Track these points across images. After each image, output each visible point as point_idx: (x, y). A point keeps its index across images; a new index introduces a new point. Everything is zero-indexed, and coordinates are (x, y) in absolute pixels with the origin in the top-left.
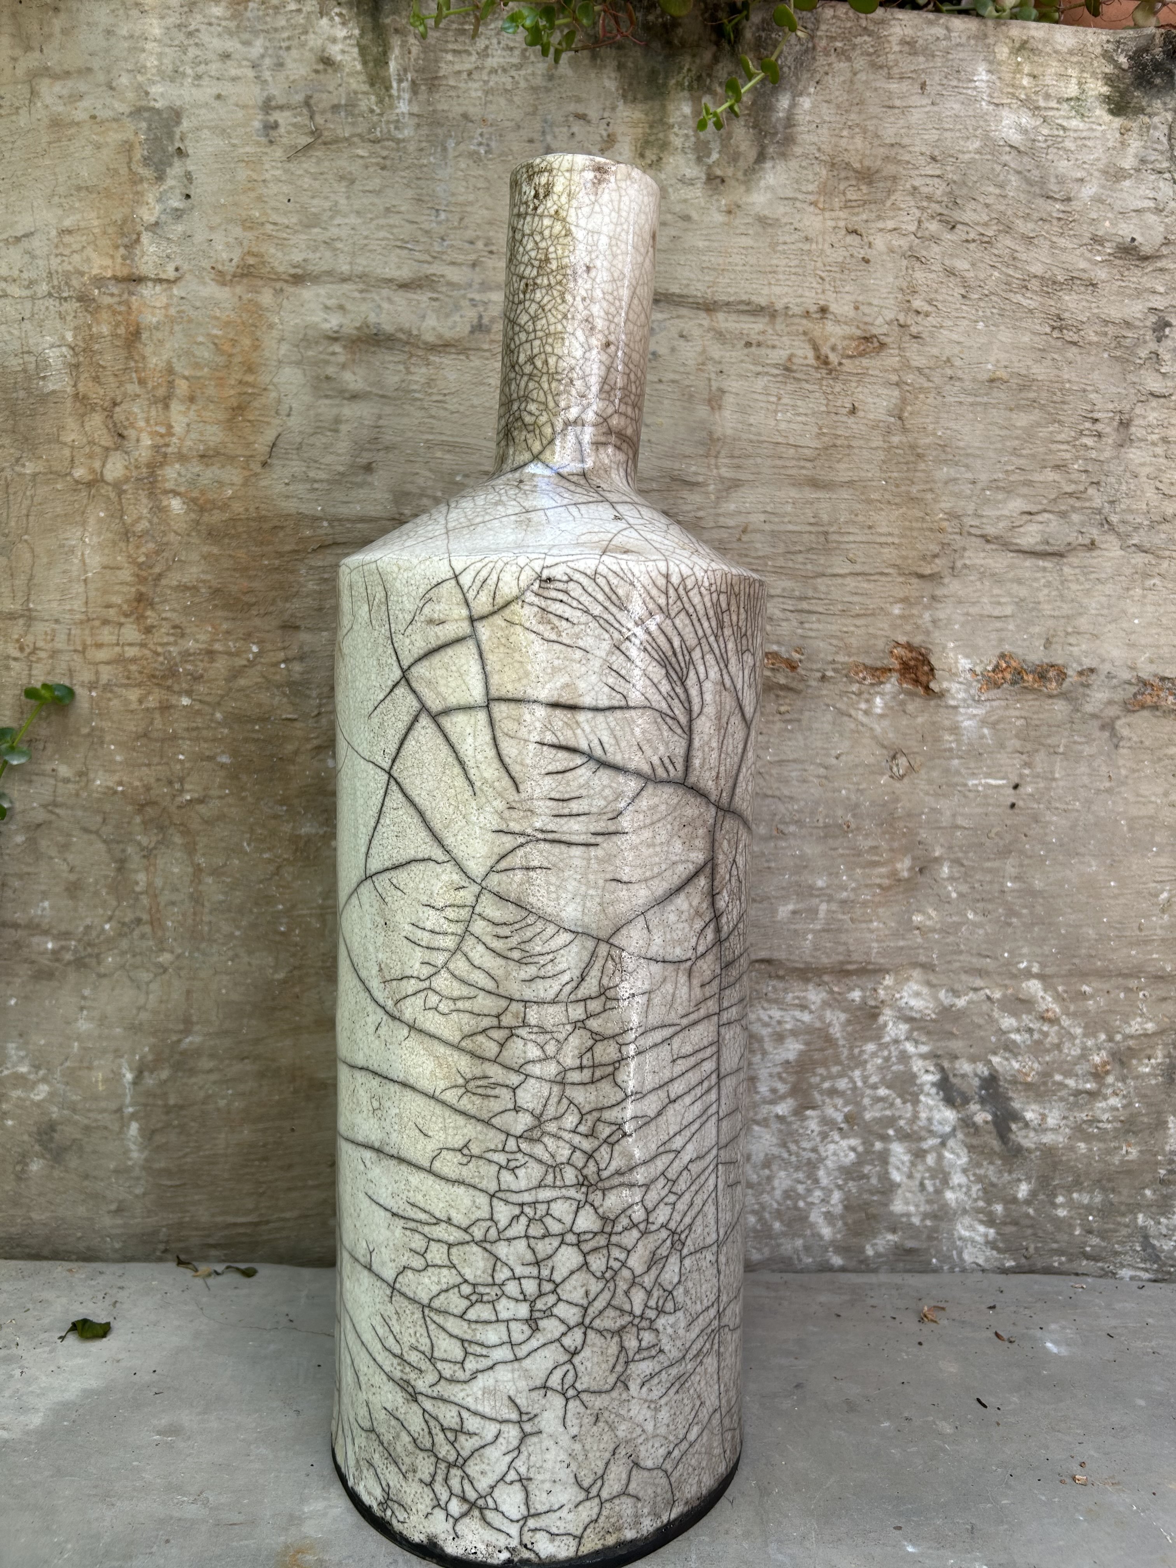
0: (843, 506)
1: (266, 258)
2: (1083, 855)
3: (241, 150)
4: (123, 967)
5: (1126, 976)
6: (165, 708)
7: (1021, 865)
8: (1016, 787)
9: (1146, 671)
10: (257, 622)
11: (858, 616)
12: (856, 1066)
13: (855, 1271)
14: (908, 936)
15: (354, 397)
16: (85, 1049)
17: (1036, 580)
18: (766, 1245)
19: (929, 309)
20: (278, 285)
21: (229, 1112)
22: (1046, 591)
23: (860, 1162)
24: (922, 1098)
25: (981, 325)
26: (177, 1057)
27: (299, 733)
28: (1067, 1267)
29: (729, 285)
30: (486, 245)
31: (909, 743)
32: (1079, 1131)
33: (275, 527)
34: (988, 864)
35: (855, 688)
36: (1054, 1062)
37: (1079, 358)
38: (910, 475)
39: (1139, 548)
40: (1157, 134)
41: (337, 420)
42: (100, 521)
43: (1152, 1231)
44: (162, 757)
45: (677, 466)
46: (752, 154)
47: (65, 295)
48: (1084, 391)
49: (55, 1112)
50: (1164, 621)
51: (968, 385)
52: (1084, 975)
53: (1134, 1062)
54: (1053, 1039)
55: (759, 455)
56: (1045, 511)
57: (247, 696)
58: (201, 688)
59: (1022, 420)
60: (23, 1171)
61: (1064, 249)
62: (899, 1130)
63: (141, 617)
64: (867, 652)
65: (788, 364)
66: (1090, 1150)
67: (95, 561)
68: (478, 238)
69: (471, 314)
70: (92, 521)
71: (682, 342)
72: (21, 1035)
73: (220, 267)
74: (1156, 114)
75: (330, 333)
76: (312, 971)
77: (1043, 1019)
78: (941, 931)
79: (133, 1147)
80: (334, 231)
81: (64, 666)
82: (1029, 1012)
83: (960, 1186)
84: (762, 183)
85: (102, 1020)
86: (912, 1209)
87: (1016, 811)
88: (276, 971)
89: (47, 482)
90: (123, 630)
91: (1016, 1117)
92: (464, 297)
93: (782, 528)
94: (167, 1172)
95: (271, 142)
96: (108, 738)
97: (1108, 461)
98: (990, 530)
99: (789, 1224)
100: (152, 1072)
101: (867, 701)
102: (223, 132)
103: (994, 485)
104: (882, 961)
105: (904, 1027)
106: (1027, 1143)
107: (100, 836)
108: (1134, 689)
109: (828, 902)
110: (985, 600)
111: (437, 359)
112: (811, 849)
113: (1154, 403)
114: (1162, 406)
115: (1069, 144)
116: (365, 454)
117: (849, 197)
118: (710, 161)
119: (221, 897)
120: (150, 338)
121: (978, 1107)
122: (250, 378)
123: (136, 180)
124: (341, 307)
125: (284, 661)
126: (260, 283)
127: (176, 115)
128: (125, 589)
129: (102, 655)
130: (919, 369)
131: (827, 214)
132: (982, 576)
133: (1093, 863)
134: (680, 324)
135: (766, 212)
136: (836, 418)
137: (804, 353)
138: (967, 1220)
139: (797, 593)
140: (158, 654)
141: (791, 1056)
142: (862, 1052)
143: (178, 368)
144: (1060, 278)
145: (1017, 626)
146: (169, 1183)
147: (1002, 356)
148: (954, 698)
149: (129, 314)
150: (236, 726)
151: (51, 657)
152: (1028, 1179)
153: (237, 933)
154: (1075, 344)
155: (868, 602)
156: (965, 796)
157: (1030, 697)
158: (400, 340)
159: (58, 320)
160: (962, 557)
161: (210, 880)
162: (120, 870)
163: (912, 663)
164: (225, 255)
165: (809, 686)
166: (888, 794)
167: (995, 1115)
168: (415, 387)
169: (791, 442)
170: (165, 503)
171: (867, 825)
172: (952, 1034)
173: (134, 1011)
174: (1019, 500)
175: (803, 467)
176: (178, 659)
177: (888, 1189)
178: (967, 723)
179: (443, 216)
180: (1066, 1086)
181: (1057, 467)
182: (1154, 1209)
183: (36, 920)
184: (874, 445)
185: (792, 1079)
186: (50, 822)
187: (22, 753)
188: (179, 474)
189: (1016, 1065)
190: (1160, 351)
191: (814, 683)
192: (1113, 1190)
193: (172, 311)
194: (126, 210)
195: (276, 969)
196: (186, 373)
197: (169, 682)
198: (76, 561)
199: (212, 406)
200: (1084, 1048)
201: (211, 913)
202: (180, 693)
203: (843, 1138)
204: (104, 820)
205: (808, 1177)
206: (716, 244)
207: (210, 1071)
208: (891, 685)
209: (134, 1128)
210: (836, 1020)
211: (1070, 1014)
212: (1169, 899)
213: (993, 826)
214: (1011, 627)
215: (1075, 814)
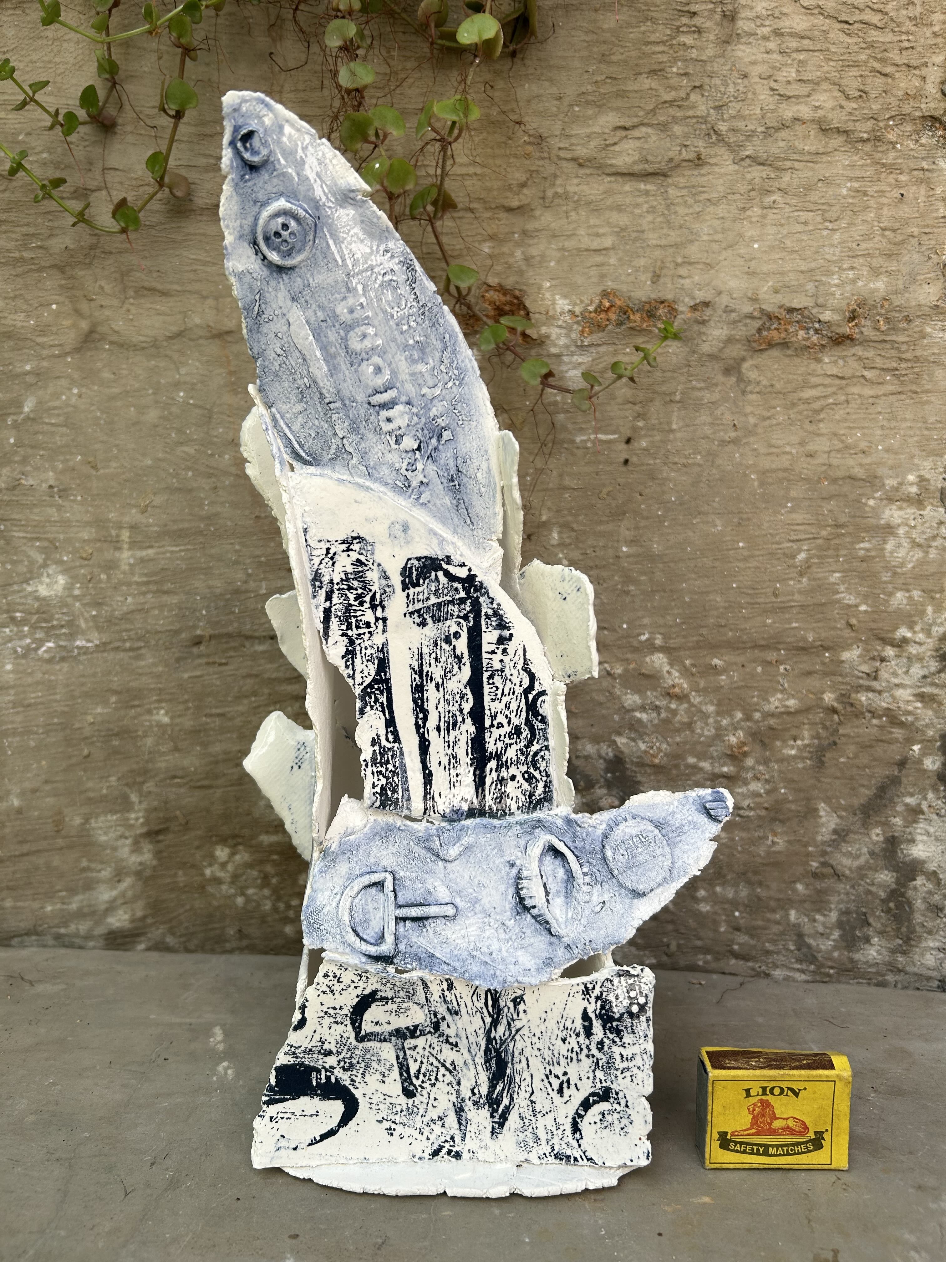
2: (706, 514)
5: (763, 648)
7: (637, 528)
8: (628, 441)
9: (771, 302)
17: (637, 205)
22: (650, 218)
28: (714, 965)
34: (601, 528)
36: (685, 743)
39: (756, 161)
43: (807, 929)
50: (788, 243)
52: (715, 647)
53: (778, 743)
54: (682, 717)
56: (642, 124)
77: (670, 695)
82: (654, 689)
87: (630, 468)
97: (711, 60)
98: (581, 152)
103: (583, 99)
108: (757, 324)
110: (582, 232)
121: (604, 791)
132: (577, 205)
133: (718, 522)
145: (620, 260)
148: (555, 345)
155: (455, 242)
156: (573, 454)
157: (639, 339)
160: (553, 185)
163: (506, 308)
174: (611, 114)
178: (571, 373)
180: (701, 769)
181: (653, 72)
182: (807, 905)
189: (643, 746)
192: (760, 884)
200: (719, 728)
211: (704, 691)
212: (807, 560)
213: (604, 485)
214: (613, 261)
215: (696, 469)
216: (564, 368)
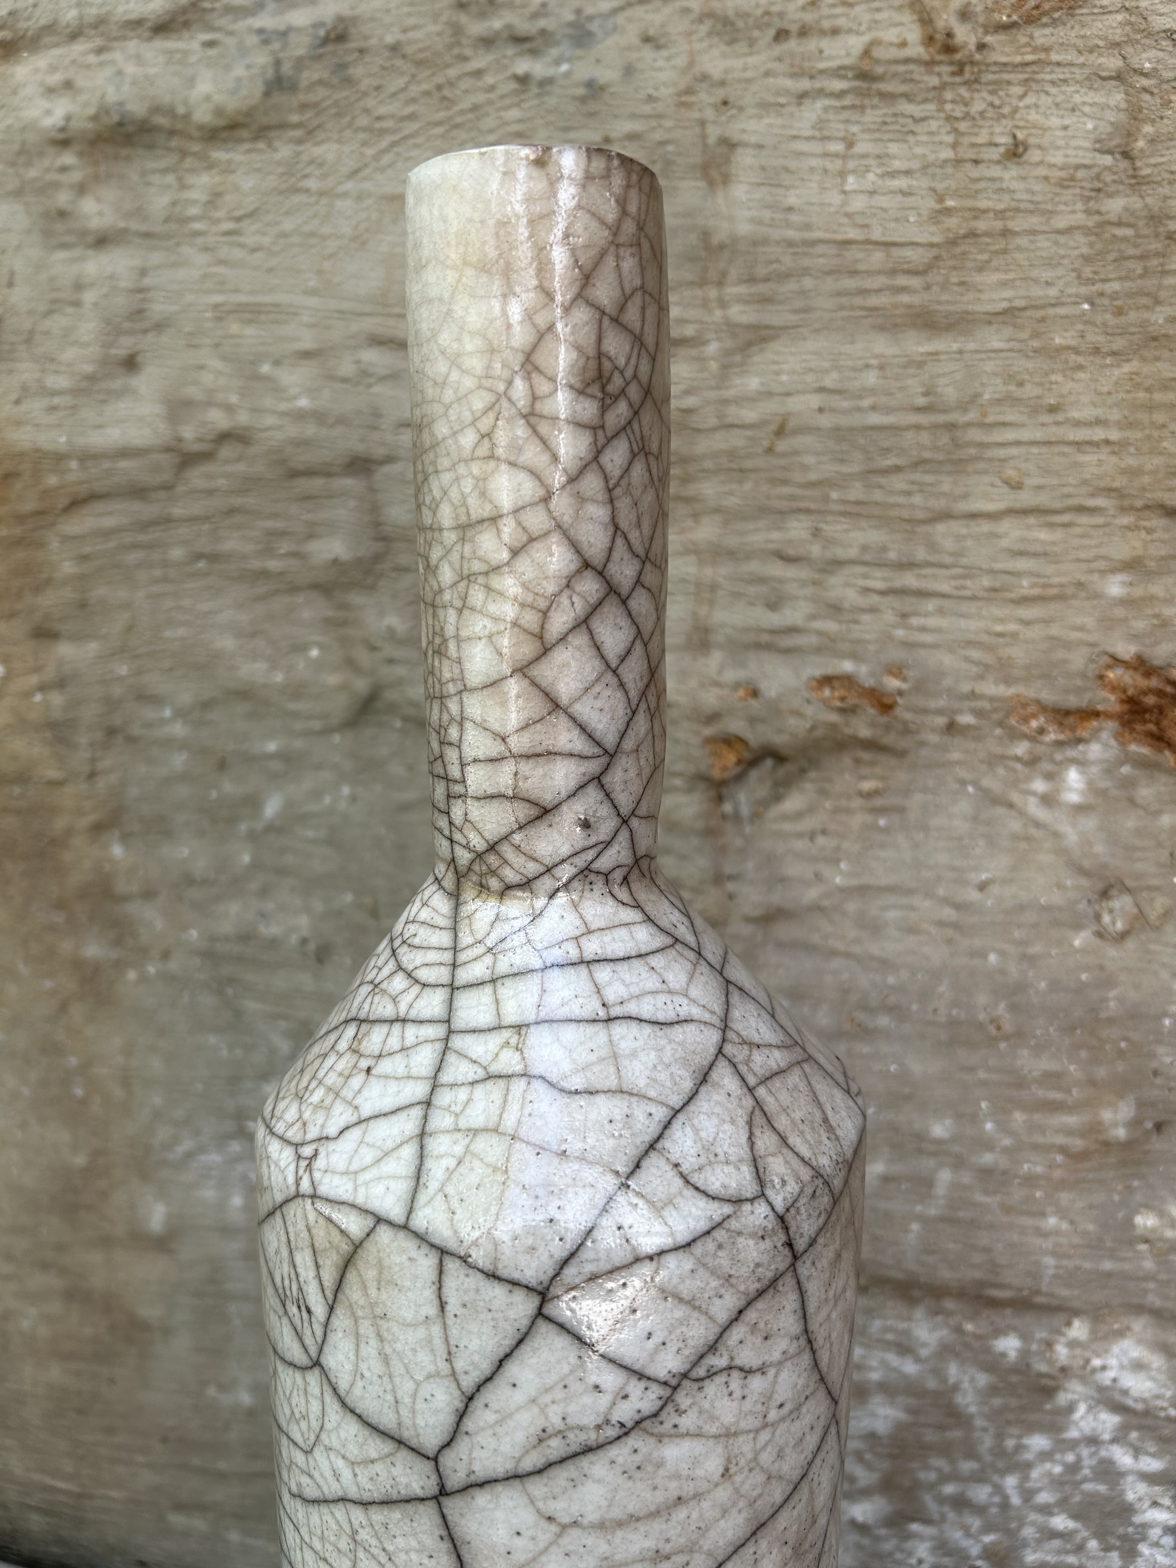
0: (989, 366)
11: (1025, 600)
12: (1009, 1470)
14: (1124, 1253)
15: (101, 241)
27: (69, 803)
31: (1139, 867)
35: (1021, 749)
38: (1150, 284)
55: (805, 272)
64: (1047, 677)
65: (866, 66)
69: (262, 59)
71: (648, 53)
75: (56, 134)
92: (251, 29)
93: (857, 420)
101: (1049, 776)
104: (1065, 1292)
105: (1110, 1420)
109: (955, 1167)
111: (223, 155)
112: (919, 1066)
116: (124, 340)
124: (69, 85)
125: (38, 690)
136: (975, 172)
137: (901, 33)
139: (892, 555)
142: (1020, 1448)
155: (1050, 569)
163: (1150, 700)
165: (922, 744)
166: (1087, 968)
169: (877, 234)
171: (1040, 1027)
175: (903, 289)
184: (1061, 223)
185: (882, 1465)
195: (74, 1150)
208: (1101, 746)
210: (969, 1382)
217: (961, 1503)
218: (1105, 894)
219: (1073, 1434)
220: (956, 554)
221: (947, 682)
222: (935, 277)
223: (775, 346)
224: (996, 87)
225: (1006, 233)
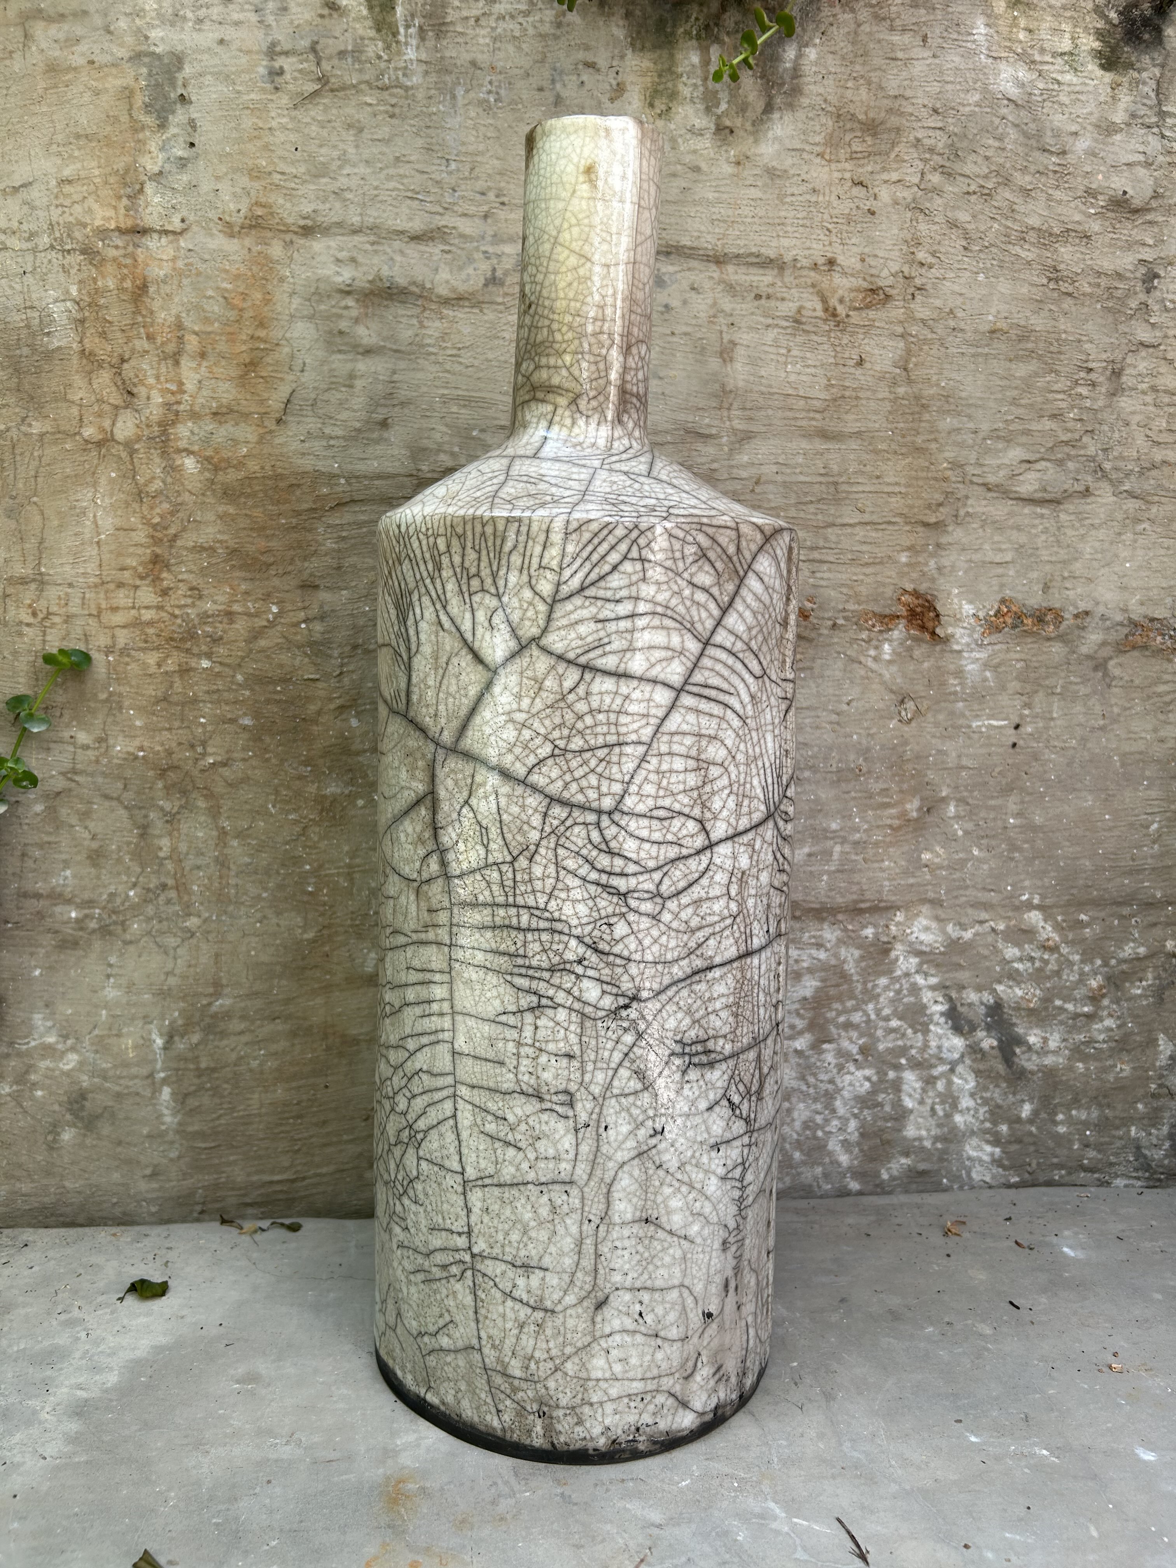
0: (852, 457)
1: (275, 209)
2: (1080, 790)
3: (246, 97)
4: (149, 933)
5: (1120, 904)
6: (185, 671)
7: (1022, 802)
8: (1017, 727)
9: (1137, 612)
10: (276, 582)
12: (870, 1001)
13: (871, 1194)
14: (918, 874)
15: (368, 352)
16: (113, 1016)
17: (1034, 526)
18: (788, 1174)
19: (933, 260)
20: (288, 237)
21: (262, 1073)
22: (1043, 537)
23: (874, 1092)
24: (932, 1027)
25: (981, 277)
26: (208, 1020)
27: (322, 693)
28: (1067, 1179)
29: (739, 237)
30: (497, 196)
31: (917, 688)
32: (1078, 1052)
33: (292, 485)
34: (992, 802)
35: (864, 635)
36: (1054, 988)
37: (1073, 309)
38: (915, 425)
39: (1131, 494)
40: (1146, 89)
41: (352, 376)
42: (111, 481)
43: (1144, 1142)
44: (182, 720)
45: (690, 418)
46: (760, 105)
47: (68, 247)
48: (1079, 341)
49: (85, 1081)
50: (1154, 564)
51: (969, 335)
52: (1081, 905)
53: (1128, 984)
54: (1052, 966)
55: (770, 407)
56: (1043, 459)
57: (268, 657)
58: (221, 650)
59: (1022, 370)
60: (55, 1141)
61: (1059, 202)
62: (910, 1059)
63: (157, 579)
64: (875, 600)
65: (798, 317)
66: (1087, 1069)
67: (107, 523)
68: (489, 188)
69: (485, 267)
70: (103, 481)
71: (693, 294)
72: (47, 1006)
73: (228, 219)
74: (1145, 70)
75: (342, 287)
76: (341, 929)
77: (1044, 948)
78: (949, 867)
79: (166, 1112)
80: (343, 182)
81: (79, 631)
82: (1031, 942)
83: (968, 1109)
84: (770, 134)
85: (130, 987)
86: (924, 1133)
87: (1017, 750)
88: (305, 932)
89: (56, 442)
90: (139, 593)
91: (1020, 1041)
92: (477, 249)
93: (794, 478)
94: (201, 1135)
95: (277, 89)
96: (127, 703)
97: (1101, 409)
98: (991, 479)
99: (808, 1154)
100: (182, 1036)
101: (876, 648)
102: (227, 78)
103: (995, 434)
104: (893, 898)
105: (914, 961)
106: (1030, 1066)
107: (121, 803)
108: (1126, 631)
109: (842, 843)
110: (987, 547)
111: (451, 313)
112: (825, 794)
113: (1143, 354)
114: (1151, 355)
115: (1064, 98)
116: (380, 410)
117: (854, 148)
118: (719, 111)
119: (247, 860)
120: (158, 291)
121: (984, 1033)
122: (262, 333)
123: (137, 128)
124: (353, 260)
125: (304, 621)
126: (269, 234)
127: (178, 60)
128: (140, 551)
129: (119, 618)
130: (922, 320)
131: (833, 166)
132: (984, 524)
133: (1089, 798)
134: (692, 277)
135: (774, 163)
136: (844, 370)
137: (813, 305)
138: (974, 1141)
139: (808, 543)
140: (176, 617)
141: (808, 993)
142: (875, 986)
143: (187, 322)
144: (1056, 230)
145: (1017, 572)
146: (203, 1145)
147: (1003, 307)
148: (958, 643)
149: (135, 267)
150: (257, 688)
151: (66, 622)
152: (1031, 1100)
153: (265, 895)
154: (1069, 294)
155: (877, 550)
156: (969, 738)
157: (1029, 640)
158: (412, 293)
159: (61, 274)
160: (965, 505)
161: (235, 843)
162: (142, 836)
163: (919, 610)
164: (232, 206)
165: (820, 635)
166: (896, 737)
167: (1000, 1041)
168: (428, 341)
169: (801, 393)
170: (178, 462)
171: (878, 768)
172: (960, 965)
173: (163, 977)
174: (1018, 449)
175: (813, 419)
176: (196, 622)
177: (901, 1115)
178: (970, 667)
179: (453, 166)
180: (1066, 1010)
181: (1053, 416)
182: (1145, 1122)
183: (58, 889)
184: (881, 396)
185: (809, 1015)
186: (70, 790)
187: (42, 721)
188: (192, 432)
189: (1019, 993)
190: (1150, 302)
191: (825, 632)
192: (1109, 1106)
193: (180, 264)
194: (128, 159)
195: (305, 928)
196: (196, 328)
197: (188, 645)
198: (88, 523)
199: (223, 363)
200: (1082, 974)
201: (237, 876)
202: (199, 656)
203: (859, 1067)
204: (125, 786)
205: (826, 1108)
206: (725, 196)
207: (241, 1033)
208: (898, 632)
209: (166, 1093)
210: (850, 956)
211: (1069, 943)
212: (1158, 830)
213: (996, 766)
214: (1011, 573)
215: (1072, 752)
216: (964, 662)
217: (848, 1026)
218: (902, 702)
219: (899, 973)
220: (837, 543)
221: (833, 604)
222: (826, 414)
223: (755, 441)
224: (852, 334)
225: (857, 398)
